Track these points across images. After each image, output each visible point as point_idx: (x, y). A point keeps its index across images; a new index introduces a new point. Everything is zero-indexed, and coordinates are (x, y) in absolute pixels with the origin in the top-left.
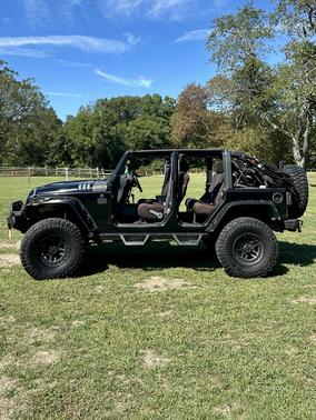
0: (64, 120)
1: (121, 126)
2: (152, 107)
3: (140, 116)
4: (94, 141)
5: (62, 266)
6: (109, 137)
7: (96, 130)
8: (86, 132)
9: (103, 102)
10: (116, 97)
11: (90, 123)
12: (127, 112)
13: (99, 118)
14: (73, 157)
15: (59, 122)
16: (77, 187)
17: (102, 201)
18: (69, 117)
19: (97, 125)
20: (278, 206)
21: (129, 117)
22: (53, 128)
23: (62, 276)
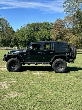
0: (16, 31)
1: (35, 33)
2: (46, 26)
3: (41, 30)
4: (26, 38)
5: (16, 69)
6: (31, 37)
7: (26, 34)
8: (23, 36)
9: (29, 25)
10: (33, 23)
11: (24, 32)
12: (37, 29)
13: (27, 31)
14: (19, 44)
15: (14, 32)
16: (19, 51)
17: (25, 54)
18: (18, 30)
19: (27, 33)
20: (68, 56)
21: (38, 30)
22: (12, 34)
23: (16, 71)
